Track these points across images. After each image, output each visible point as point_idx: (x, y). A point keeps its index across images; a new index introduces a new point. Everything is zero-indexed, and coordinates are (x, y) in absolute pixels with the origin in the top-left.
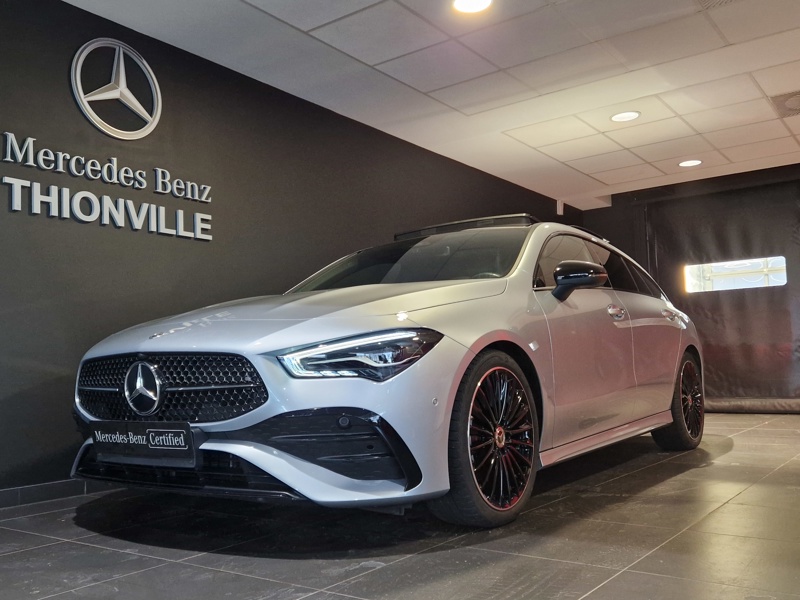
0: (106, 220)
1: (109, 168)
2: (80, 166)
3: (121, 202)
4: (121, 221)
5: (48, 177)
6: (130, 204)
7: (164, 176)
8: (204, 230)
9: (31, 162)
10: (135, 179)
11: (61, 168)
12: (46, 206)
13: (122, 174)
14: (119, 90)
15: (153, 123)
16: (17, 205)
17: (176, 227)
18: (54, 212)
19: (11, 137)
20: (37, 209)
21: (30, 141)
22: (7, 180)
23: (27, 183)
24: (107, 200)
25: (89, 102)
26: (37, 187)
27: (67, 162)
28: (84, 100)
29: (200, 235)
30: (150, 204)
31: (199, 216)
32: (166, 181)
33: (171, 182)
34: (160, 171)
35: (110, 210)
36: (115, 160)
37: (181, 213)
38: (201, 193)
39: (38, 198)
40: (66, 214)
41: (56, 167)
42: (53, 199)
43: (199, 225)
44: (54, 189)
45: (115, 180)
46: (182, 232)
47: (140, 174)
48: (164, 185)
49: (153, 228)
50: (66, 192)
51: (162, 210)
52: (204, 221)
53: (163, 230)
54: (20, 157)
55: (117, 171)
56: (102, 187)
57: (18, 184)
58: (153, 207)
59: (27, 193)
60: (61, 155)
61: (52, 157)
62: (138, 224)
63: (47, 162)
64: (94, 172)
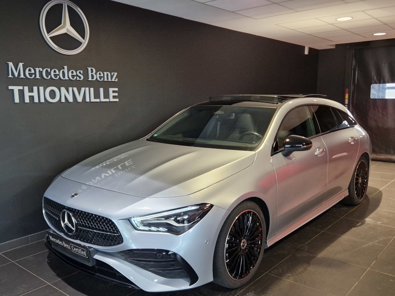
0: (63, 100)
1: (63, 72)
2: (48, 73)
3: (70, 89)
4: (71, 100)
5: (31, 83)
6: (75, 89)
7: (92, 71)
8: (114, 97)
9: (22, 76)
10: (77, 75)
11: (38, 77)
12: (32, 98)
13: (70, 74)
14: (66, 28)
15: (85, 43)
16: (17, 100)
17: (99, 98)
18: (36, 100)
19: (11, 64)
20: (27, 100)
21: (21, 65)
22: (10, 88)
23: (21, 88)
24: (63, 89)
25: (51, 38)
26: (26, 88)
27: (41, 73)
28: (47, 37)
29: (112, 100)
30: (85, 87)
31: (111, 90)
32: (94, 74)
33: (96, 74)
34: (89, 69)
35: (65, 94)
36: (66, 67)
37: (102, 90)
38: (112, 77)
39: (27, 94)
40: (42, 100)
41: (35, 76)
42: (35, 94)
43: (111, 94)
44: (35, 88)
45: (66, 78)
46: (103, 100)
47: (80, 73)
48: (92, 76)
49: (88, 100)
50: (41, 88)
51: (92, 89)
52: (114, 92)
53: (93, 100)
54: (16, 74)
55: (67, 74)
56: (59, 83)
57: (16, 89)
58: (87, 89)
59: (21, 93)
60: (37, 70)
61: (33, 72)
62: (80, 99)
63: (31, 75)
64: (55, 75)
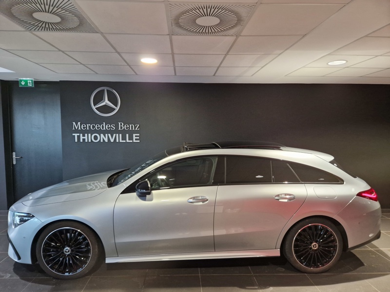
0: (102, 141)
1: (103, 126)
2: (94, 127)
3: (106, 135)
4: (106, 140)
5: (84, 132)
6: (109, 135)
7: (121, 124)
8: (136, 139)
9: (79, 129)
10: (111, 127)
11: (88, 129)
12: (84, 140)
13: (107, 127)
15: (117, 109)
16: (76, 141)
17: (126, 140)
18: (86, 141)
19: (74, 123)
20: (81, 141)
21: (79, 123)
22: (73, 134)
23: (79, 134)
24: (102, 135)
25: (96, 108)
26: (81, 135)
27: (89, 127)
28: (94, 108)
29: (134, 141)
30: (116, 134)
31: (134, 135)
32: (121, 126)
33: (124, 126)
34: (120, 123)
35: (103, 138)
36: (104, 123)
37: (127, 135)
38: (135, 128)
39: (82, 138)
40: (90, 141)
41: (86, 129)
42: (86, 138)
43: (134, 138)
44: (86, 135)
45: (104, 129)
46: (128, 141)
47: (113, 126)
48: (121, 128)
49: (117, 141)
50: (90, 135)
51: (121, 135)
52: (136, 136)
53: (121, 141)
54: (76, 128)
55: (105, 126)
56: (100, 132)
57: (76, 135)
58: (117, 135)
59: (79, 137)
60: (88, 125)
61: (85, 126)
62: (112, 140)
63: (84, 128)
64: (98, 128)
